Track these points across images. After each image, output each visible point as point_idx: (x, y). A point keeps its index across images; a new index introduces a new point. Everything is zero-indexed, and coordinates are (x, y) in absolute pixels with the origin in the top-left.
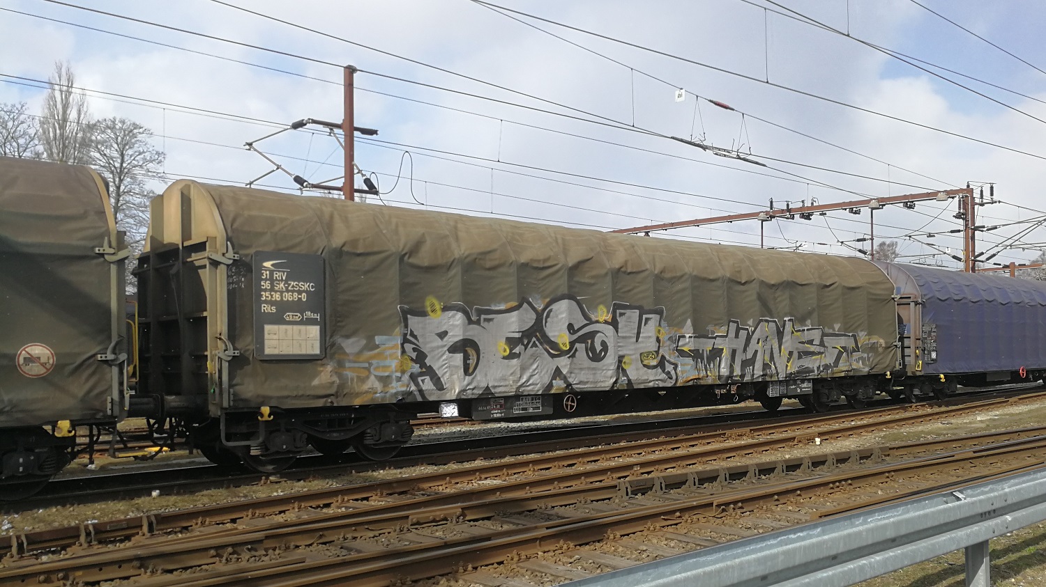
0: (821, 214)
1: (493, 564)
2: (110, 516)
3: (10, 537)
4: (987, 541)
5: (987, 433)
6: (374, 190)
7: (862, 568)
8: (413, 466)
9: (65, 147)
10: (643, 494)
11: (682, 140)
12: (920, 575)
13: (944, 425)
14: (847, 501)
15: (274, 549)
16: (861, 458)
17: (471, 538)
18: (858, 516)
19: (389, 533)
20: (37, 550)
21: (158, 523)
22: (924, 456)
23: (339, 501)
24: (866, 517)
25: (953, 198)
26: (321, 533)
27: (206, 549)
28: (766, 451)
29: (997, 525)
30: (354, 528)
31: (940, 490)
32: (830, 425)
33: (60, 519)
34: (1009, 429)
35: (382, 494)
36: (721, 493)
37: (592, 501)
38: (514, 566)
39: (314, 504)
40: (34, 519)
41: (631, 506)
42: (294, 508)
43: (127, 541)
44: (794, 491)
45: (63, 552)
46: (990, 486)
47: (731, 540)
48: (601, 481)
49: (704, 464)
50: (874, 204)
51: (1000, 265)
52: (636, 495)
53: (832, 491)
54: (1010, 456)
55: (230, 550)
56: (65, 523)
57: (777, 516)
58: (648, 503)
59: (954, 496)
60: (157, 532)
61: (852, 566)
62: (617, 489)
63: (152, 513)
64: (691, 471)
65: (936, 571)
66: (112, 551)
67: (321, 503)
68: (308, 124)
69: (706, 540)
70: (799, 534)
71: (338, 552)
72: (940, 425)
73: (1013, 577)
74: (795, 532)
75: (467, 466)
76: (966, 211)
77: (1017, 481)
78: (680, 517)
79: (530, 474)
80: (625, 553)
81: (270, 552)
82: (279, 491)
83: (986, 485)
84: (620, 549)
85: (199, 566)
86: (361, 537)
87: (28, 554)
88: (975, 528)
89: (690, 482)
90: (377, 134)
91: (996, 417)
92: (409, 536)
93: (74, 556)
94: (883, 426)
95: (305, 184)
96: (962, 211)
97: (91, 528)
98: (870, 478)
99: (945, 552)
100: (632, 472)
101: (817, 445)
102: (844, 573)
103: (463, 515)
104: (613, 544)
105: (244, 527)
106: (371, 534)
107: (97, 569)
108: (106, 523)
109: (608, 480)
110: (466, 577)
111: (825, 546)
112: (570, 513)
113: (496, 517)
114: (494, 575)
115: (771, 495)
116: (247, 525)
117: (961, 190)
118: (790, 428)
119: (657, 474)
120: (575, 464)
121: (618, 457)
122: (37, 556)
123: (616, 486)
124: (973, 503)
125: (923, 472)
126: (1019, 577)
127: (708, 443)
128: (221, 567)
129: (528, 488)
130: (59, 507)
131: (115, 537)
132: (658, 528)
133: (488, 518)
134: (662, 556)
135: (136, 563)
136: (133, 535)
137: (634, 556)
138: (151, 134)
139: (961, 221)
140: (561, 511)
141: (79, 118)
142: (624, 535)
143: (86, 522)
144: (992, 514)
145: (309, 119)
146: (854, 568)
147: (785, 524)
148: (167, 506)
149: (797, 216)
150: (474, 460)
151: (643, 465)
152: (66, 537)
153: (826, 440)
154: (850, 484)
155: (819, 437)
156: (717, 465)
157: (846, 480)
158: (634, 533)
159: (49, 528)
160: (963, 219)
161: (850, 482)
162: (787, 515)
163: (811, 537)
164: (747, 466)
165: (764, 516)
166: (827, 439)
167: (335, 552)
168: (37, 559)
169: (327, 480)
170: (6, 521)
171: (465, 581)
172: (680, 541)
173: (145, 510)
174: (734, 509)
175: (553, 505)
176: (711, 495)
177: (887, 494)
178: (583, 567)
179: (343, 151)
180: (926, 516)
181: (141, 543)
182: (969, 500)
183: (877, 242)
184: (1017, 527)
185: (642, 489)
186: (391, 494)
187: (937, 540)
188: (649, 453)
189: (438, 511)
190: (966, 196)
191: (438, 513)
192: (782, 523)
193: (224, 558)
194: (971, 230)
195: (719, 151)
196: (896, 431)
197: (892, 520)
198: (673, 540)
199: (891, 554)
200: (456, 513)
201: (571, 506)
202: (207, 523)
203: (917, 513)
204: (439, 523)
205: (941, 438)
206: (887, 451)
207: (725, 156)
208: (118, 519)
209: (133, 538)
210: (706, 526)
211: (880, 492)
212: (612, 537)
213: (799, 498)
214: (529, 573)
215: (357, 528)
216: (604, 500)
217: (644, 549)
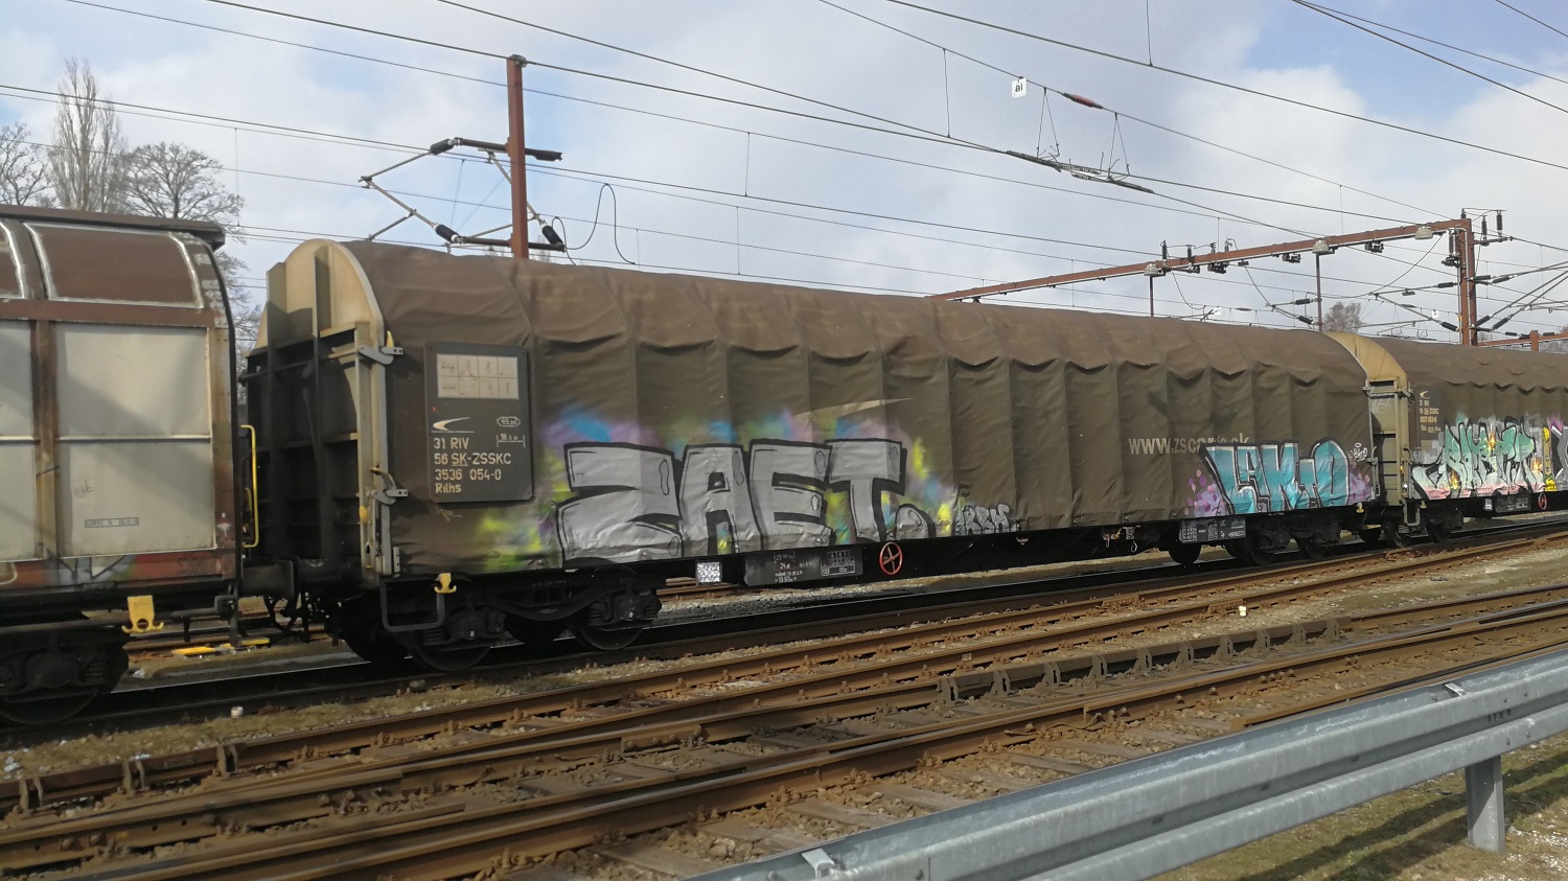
0: (1240, 264)
1: (749, 808)
2: (169, 747)
3: (16, 785)
4: (1498, 757)
5: (1500, 592)
6: (559, 243)
7: (1307, 802)
8: (627, 662)
9: (87, 189)
10: (977, 697)
11: (1023, 156)
12: (1398, 810)
13: (1435, 583)
14: (1287, 701)
15: (418, 793)
16: (1309, 635)
17: (714, 769)
18: (1300, 723)
19: (592, 764)
20: (58, 800)
21: (241, 757)
22: (1406, 631)
23: (516, 717)
24: (1316, 723)
25: (1440, 234)
26: (488, 766)
27: (314, 795)
28: (1164, 627)
29: (1512, 732)
30: (537, 758)
31: (1427, 682)
32: (1260, 586)
33: (91, 753)
34: (1534, 586)
35: (580, 706)
36: (1093, 694)
37: (900, 710)
38: (782, 810)
39: (477, 722)
40: (55, 753)
41: (959, 716)
42: (446, 730)
43: (194, 785)
44: (1207, 687)
45: (98, 803)
46: (1502, 674)
47: (1111, 764)
48: (912, 679)
49: (1069, 649)
50: (1320, 246)
51: (1515, 335)
52: (967, 698)
53: (1264, 686)
54: (1535, 628)
55: (350, 794)
56: (101, 760)
57: (1182, 727)
58: (983, 710)
59: (1447, 689)
60: (240, 771)
61: (1292, 800)
62: (938, 689)
63: (233, 741)
64: (1050, 660)
65: (1421, 804)
66: (171, 801)
67: (488, 720)
68: (455, 147)
69: (1075, 765)
70: (1210, 753)
71: (514, 795)
72: (1429, 582)
73: (1539, 811)
74: (1204, 749)
75: (709, 660)
76: (1461, 254)
77: (1543, 664)
78: (1031, 731)
79: (806, 671)
80: (950, 787)
81: (412, 796)
82: (425, 704)
83: (1498, 671)
84: (943, 781)
85: (305, 820)
86: (549, 771)
87: (45, 807)
88: (1479, 737)
89: (1048, 677)
90: (560, 159)
91: (1515, 569)
92: (623, 768)
93: (115, 808)
94: (1344, 586)
95: (453, 237)
96: (1454, 253)
97: (139, 766)
98: (1322, 666)
99: (1434, 774)
100: (960, 663)
101: (1242, 617)
102: (1279, 810)
103: (704, 734)
104: (932, 773)
105: (372, 759)
106: (564, 766)
107: (151, 827)
108: (162, 759)
109: (924, 677)
110: (709, 829)
111: (1250, 770)
112: (868, 728)
113: (754, 736)
114: (752, 824)
115: (1170, 695)
116: (376, 757)
117: (1453, 222)
118: (1200, 592)
119: (998, 666)
120: (874, 653)
121: (939, 642)
122: (59, 811)
123: (935, 687)
124: (1475, 700)
125: (1402, 655)
126: (1549, 811)
127: (1076, 618)
128: (338, 820)
129: (801, 691)
130: (91, 736)
131: (177, 779)
132: (999, 747)
133: (742, 739)
134: (1007, 790)
135: (208, 818)
136: (204, 776)
137: (963, 791)
138: (220, 167)
139: (1454, 270)
140: (853, 725)
141: (107, 144)
142: (948, 760)
143: (132, 758)
144: (1505, 714)
145: (457, 138)
146: (1295, 803)
147: (1193, 738)
148: (256, 731)
149: (1204, 268)
150: (721, 652)
151: (976, 653)
152: (102, 780)
153: (1254, 608)
154: (1292, 676)
155: (1244, 605)
156: (1090, 651)
157: (1285, 669)
158: (963, 757)
159: (76, 768)
160: (1457, 266)
161: (1291, 671)
162: (1196, 724)
163: (1228, 756)
164: (1134, 652)
165: (1161, 726)
166: (1257, 608)
167: (509, 795)
168: (59, 815)
169: (497, 687)
170: (11, 759)
171: (708, 834)
172: (1034, 767)
173: (221, 738)
174: (1115, 717)
175: (841, 716)
176: (1081, 696)
177: (1348, 689)
178: (885, 810)
179: (509, 186)
180: (1403, 721)
181: (217, 787)
182: (1469, 695)
183: (1327, 306)
184: (1544, 735)
185: (976, 689)
186: (594, 706)
187: (1421, 758)
188: (985, 635)
189: (666, 730)
190: (1461, 231)
191: (665, 732)
192: (1188, 736)
193: (342, 807)
194: (1469, 282)
195: (1079, 172)
196: (1361, 593)
197: (1351, 728)
198: (1022, 765)
199: (1352, 780)
200: (692, 731)
201: (868, 717)
202: (315, 754)
203: (1391, 717)
204: (667, 748)
205: (1431, 603)
206: (1347, 624)
207: (1090, 178)
208: (180, 752)
209: (203, 781)
210: (1074, 743)
211: (1337, 687)
212: (929, 763)
213: (1214, 698)
214: (804, 820)
215: (543, 757)
216: (917, 707)
217: (980, 779)
